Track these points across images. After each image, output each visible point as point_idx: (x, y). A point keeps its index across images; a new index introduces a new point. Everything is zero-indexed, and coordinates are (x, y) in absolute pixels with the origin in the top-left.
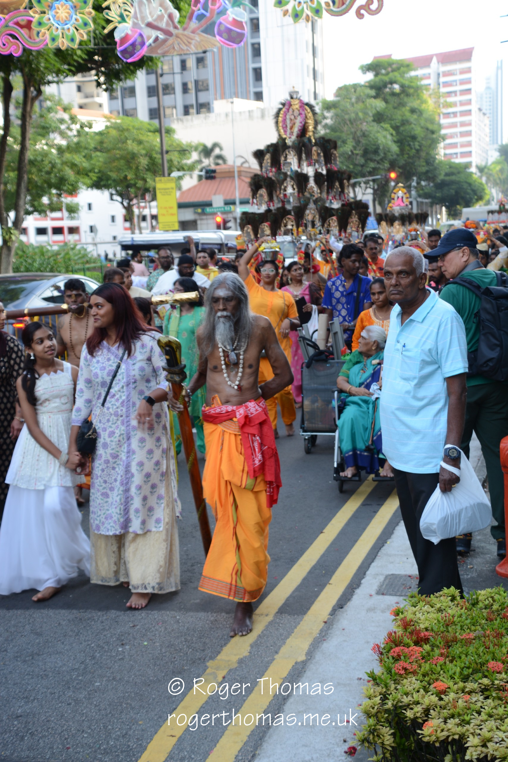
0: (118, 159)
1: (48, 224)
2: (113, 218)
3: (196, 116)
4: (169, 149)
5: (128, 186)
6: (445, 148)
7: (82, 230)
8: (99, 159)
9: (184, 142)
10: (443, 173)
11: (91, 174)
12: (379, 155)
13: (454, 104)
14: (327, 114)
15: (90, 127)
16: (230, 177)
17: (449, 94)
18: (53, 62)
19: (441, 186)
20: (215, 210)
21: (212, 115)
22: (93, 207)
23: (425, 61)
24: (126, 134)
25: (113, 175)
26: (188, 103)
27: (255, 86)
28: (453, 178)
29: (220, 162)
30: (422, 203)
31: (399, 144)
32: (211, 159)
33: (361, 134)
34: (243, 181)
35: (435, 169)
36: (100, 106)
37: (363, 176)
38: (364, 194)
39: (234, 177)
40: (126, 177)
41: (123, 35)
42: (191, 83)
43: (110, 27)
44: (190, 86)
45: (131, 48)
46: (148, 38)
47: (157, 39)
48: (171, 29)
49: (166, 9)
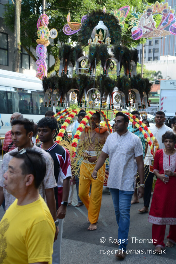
3: (152, 61)
4: (144, 73)
9: (149, 71)
20: (158, 95)
21: (159, 61)
26: (150, 56)
29: (160, 78)
32: (157, 77)
41: (134, 30)
42: (152, 49)
43: (130, 27)
44: (151, 50)
45: (137, 35)
46: (144, 32)
47: (147, 32)
48: (153, 28)
49: (151, 21)
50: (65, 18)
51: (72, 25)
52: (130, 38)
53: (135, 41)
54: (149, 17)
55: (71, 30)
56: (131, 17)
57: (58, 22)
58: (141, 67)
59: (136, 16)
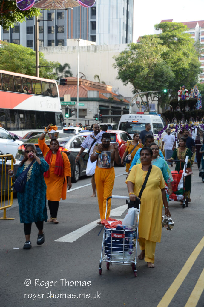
3: (55, 47)
4: (40, 65)
9: (49, 62)
12: (163, 78)
14: (134, 52)
16: (74, 85)
20: (66, 103)
21: (65, 47)
26: (51, 39)
27: (91, 33)
29: (69, 75)
31: (176, 73)
32: (63, 73)
33: (154, 65)
34: (82, 87)
37: (153, 90)
38: (152, 100)
39: (77, 85)
42: (54, 27)
44: (53, 29)
45: (25, 2)
58: (35, 56)
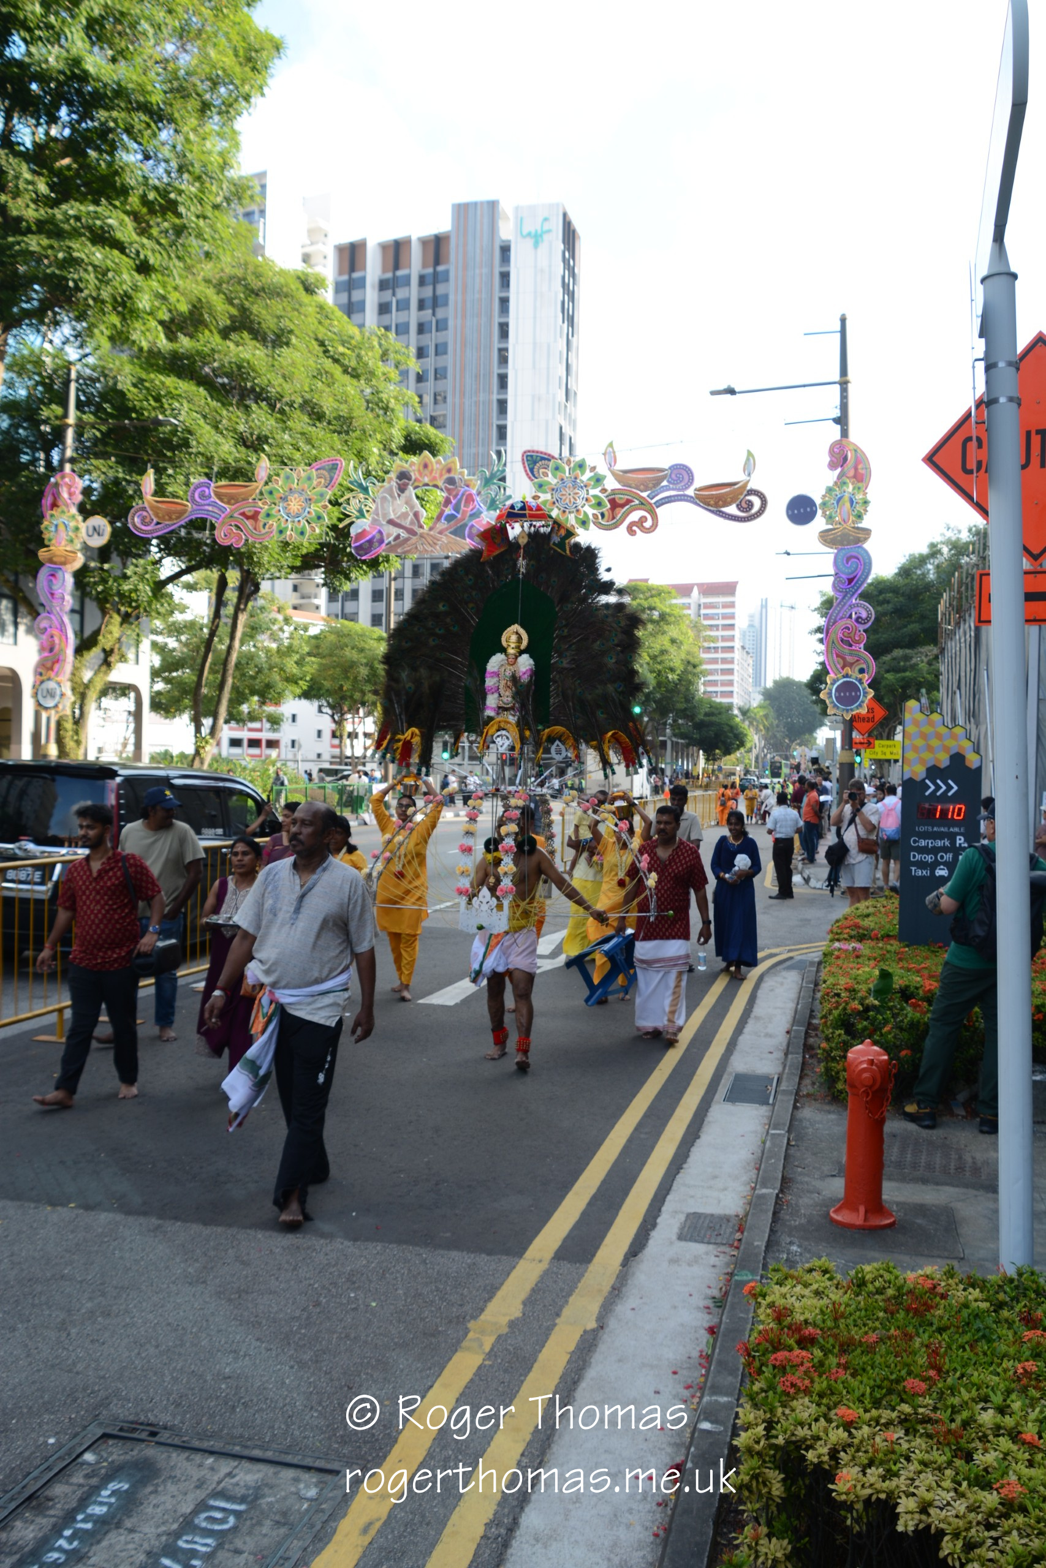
0: (334, 667)
1: (245, 735)
2: (319, 733)
5: (343, 698)
6: (704, 684)
7: (282, 744)
8: (312, 665)
10: (702, 711)
11: (301, 682)
13: (714, 639)
15: (306, 629)
17: (711, 626)
18: (276, 556)
19: (700, 726)
22: (298, 718)
23: (685, 590)
24: (346, 640)
25: (327, 684)
28: (714, 719)
30: (677, 743)
31: (657, 675)
35: (695, 707)
36: (317, 608)
40: (342, 686)
41: (360, 531)
43: (347, 521)
45: (367, 545)
46: (389, 536)
47: (398, 537)
48: (416, 528)
49: (412, 507)
50: (137, 483)
51: (159, 508)
52: (348, 550)
53: (364, 562)
54: (403, 495)
55: (155, 520)
56: (352, 490)
57: (115, 493)
59: (365, 490)
